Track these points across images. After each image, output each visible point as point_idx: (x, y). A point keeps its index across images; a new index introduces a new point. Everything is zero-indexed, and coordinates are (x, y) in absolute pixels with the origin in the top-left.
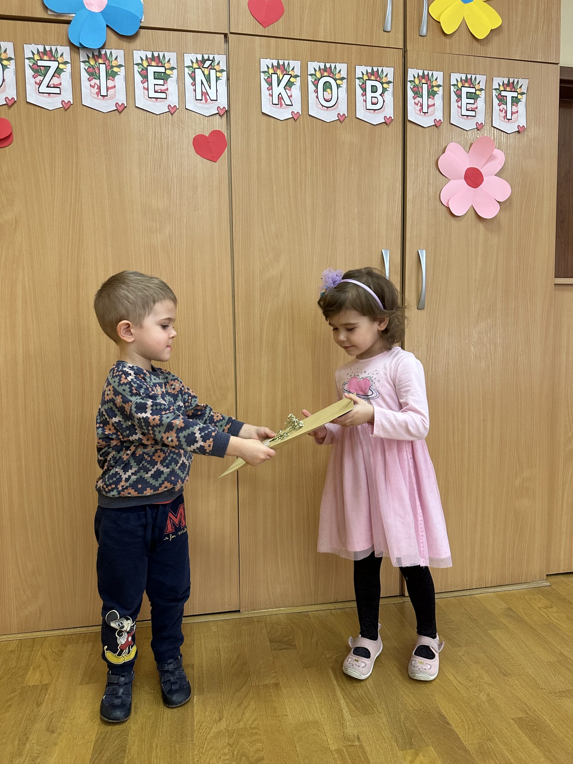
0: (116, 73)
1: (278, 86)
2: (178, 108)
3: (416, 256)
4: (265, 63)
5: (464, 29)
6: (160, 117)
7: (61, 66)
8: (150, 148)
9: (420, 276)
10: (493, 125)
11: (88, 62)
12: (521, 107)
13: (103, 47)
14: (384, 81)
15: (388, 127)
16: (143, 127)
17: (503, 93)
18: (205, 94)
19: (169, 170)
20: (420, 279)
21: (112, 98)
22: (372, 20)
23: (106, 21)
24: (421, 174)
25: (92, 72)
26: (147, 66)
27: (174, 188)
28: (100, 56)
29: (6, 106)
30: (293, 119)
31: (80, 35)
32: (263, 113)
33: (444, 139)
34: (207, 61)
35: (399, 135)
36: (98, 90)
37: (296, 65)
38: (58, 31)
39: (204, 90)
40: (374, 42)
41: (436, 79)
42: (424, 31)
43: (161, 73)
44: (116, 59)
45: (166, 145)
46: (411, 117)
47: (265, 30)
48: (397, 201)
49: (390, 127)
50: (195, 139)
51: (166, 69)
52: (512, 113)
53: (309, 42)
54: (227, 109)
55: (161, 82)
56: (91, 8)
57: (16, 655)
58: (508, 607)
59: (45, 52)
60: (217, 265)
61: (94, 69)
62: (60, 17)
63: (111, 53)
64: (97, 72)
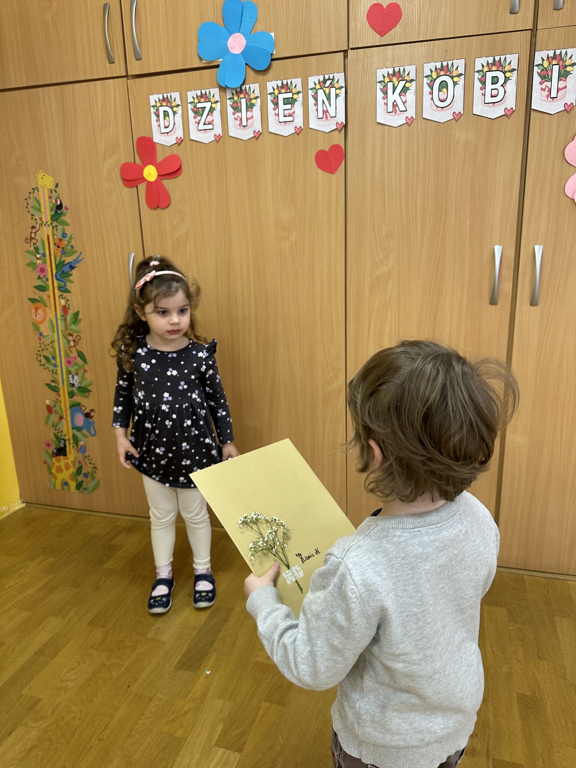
0: (253, 105)
1: (393, 93)
2: (303, 128)
3: (532, 252)
4: (381, 73)
6: (288, 139)
7: (214, 105)
13: (243, 84)
14: (506, 69)
15: (509, 119)
18: (325, 112)
21: (250, 127)
22: (498, 4)
23: (245, 60)
25: (235, 107)
26: (278, 94)
28: (241, 91)
29: (177, 144)
30: (407, 124)
31: (225, 78)
32: (378, 123)
34: (328, 81)
36: (240, 122)
37: (411, 70)
38: (210, 75)
39: (325, 109)
41: (571, 57)
42: (560, 3)
43: (289, 98)
44: (254, 92)
47: (382, 40)
49: (511, 118)
50: (317, 155)
51: (293, 94)
54: (344, 123)
55: (289, 106)
56: (233, 50)
59: (202, 96)
61: (237, 104)
62: (211, 63)
63: (250, 88)
64: (239, 106)
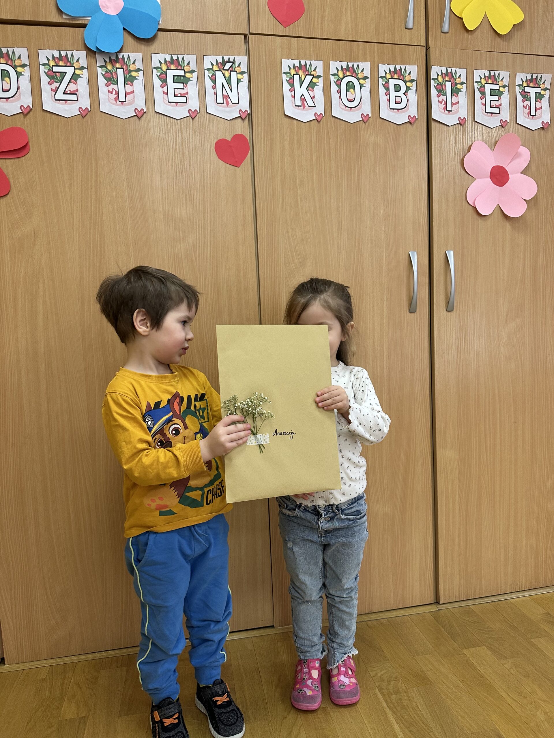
0: (135, 78)
1: (300, 88)
2: (198, 112)
3: (444, 257)
4: (287, 64)
5: (486, 26)
6: (181, 122)
7: (78, 72)
8: (171, 154)
9: (449, 277)
10: (517, 122)
11: (105, 67)
12: (545, 103)
13: (120, 51)
14: (407, 80)
16: (164, 133)
17: (527, 89)
18: (226, 97)
19: (191, 177)
20: (448, 280)
21: (130, 104)
22: (394, 18)
23: (123, 24)
24: (447, 173)
25: (109, 77)
26: (166, 69)
27: (197, 195)
28: (117, 60)
29: (22, 115)
30: (316, 121)
31: (96, 39)
32: (286, 116)
33: (469, 137)
34: (227, 63)
35: (424, 134)
36: (116, 96)
37: (318, 65)
38: (73, 35)
39: (225, 93)
40: (396, 39)
41: (460, 77)
42: (446, 28)
43: (181, 76)
44: (134, 63)
45: (187, 150)
46: (435, 115)
47: (286, 30)
48: (423, 202)
49: (414, 126)
50: (217, 143)
51: (185, 73)
52: (536, 109)
53: (331, 41)
54: (249, 112)
55: (181, 86)
56: (106, 10)
57: (48, 683)
58: (546, 612)
59: (60, 58)
60: (242, 273)
61: (112, 74)
62: (75, 21)
63: (129, 57)
64: (115, 77)
